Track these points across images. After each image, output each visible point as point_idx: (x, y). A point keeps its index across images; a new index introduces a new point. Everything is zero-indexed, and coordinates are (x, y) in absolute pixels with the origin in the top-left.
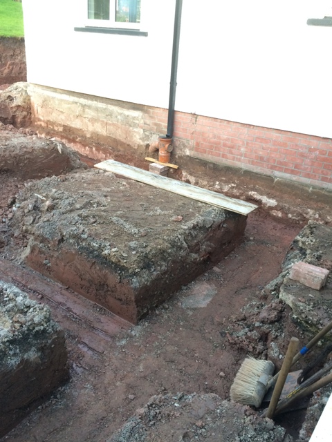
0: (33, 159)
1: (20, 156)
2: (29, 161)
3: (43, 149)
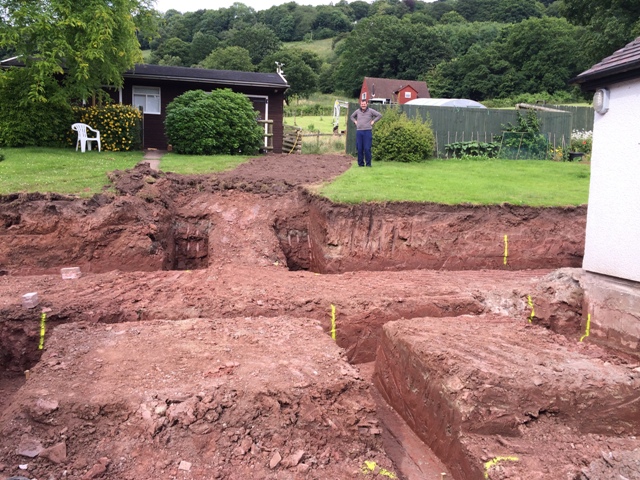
0: (603, 400)
1: (582, 392)
2: (596, 403)
3: (623, 386)
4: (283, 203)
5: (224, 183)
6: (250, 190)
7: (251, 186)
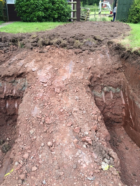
4: (96, 59)
5: (41, 40)
6: (64, 46)
7: (65, 42)
